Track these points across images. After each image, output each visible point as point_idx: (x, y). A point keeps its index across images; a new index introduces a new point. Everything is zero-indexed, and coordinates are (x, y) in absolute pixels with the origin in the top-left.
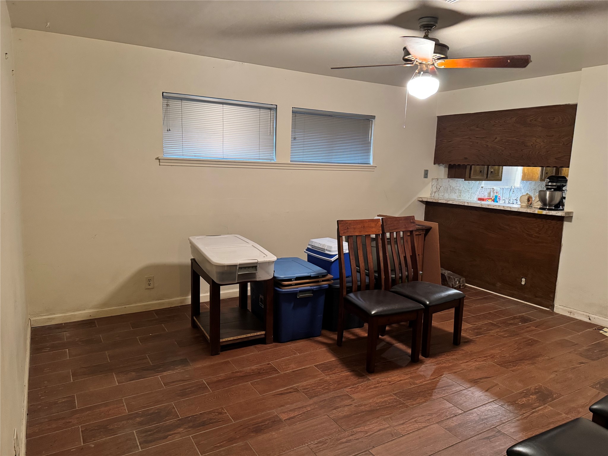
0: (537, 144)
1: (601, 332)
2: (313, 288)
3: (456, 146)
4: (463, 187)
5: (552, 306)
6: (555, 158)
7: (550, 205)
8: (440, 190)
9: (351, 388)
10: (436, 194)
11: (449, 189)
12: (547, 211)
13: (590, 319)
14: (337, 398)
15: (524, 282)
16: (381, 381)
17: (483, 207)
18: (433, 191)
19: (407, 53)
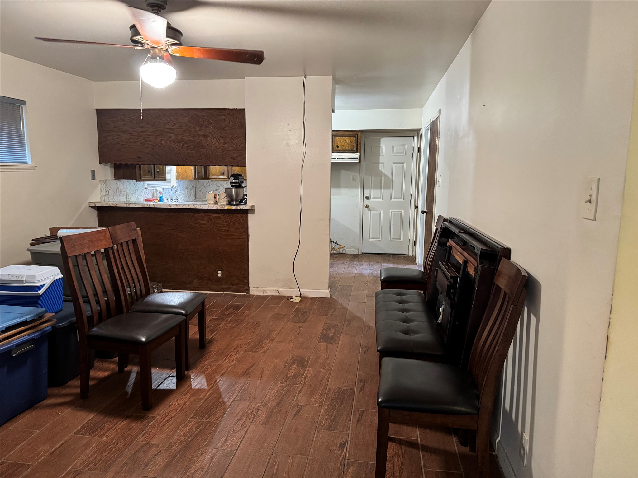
0: (213, 144)
1: (292, 300)
2: (34, 336)
3: (124, 144)
4: (130, 188)
5: (247, 289)
6: (231, 158)
7: (236, 201)
8: (109, 193)
9: (143, 436)
10: (106, 198)
11: (117, 192)
12: (235, 206)
13: (279, 293)
14: (137, 454)
15: (220, 274)
16: (167, 412)
17: (171, 207)
18: (103, 194)
19: (137, 33)
